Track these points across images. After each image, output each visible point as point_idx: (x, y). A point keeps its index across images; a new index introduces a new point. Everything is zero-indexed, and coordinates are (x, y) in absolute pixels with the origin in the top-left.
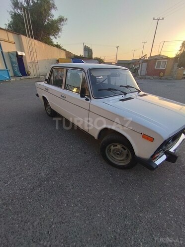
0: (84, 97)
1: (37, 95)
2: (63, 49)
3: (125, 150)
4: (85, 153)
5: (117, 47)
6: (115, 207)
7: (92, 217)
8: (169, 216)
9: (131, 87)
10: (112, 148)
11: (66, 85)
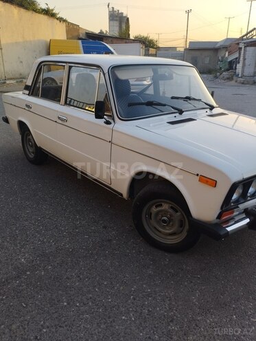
0: (103, 118)
1: (6, 120)
2: (61, 20)
3: (177, 212)
4: (105, 227)
5: (188, 12)
6: (154, 308)
7: (111, 320)
8: (249, 319)
9: (194, 99)
10: (154, 210)
11: (68, 100)
